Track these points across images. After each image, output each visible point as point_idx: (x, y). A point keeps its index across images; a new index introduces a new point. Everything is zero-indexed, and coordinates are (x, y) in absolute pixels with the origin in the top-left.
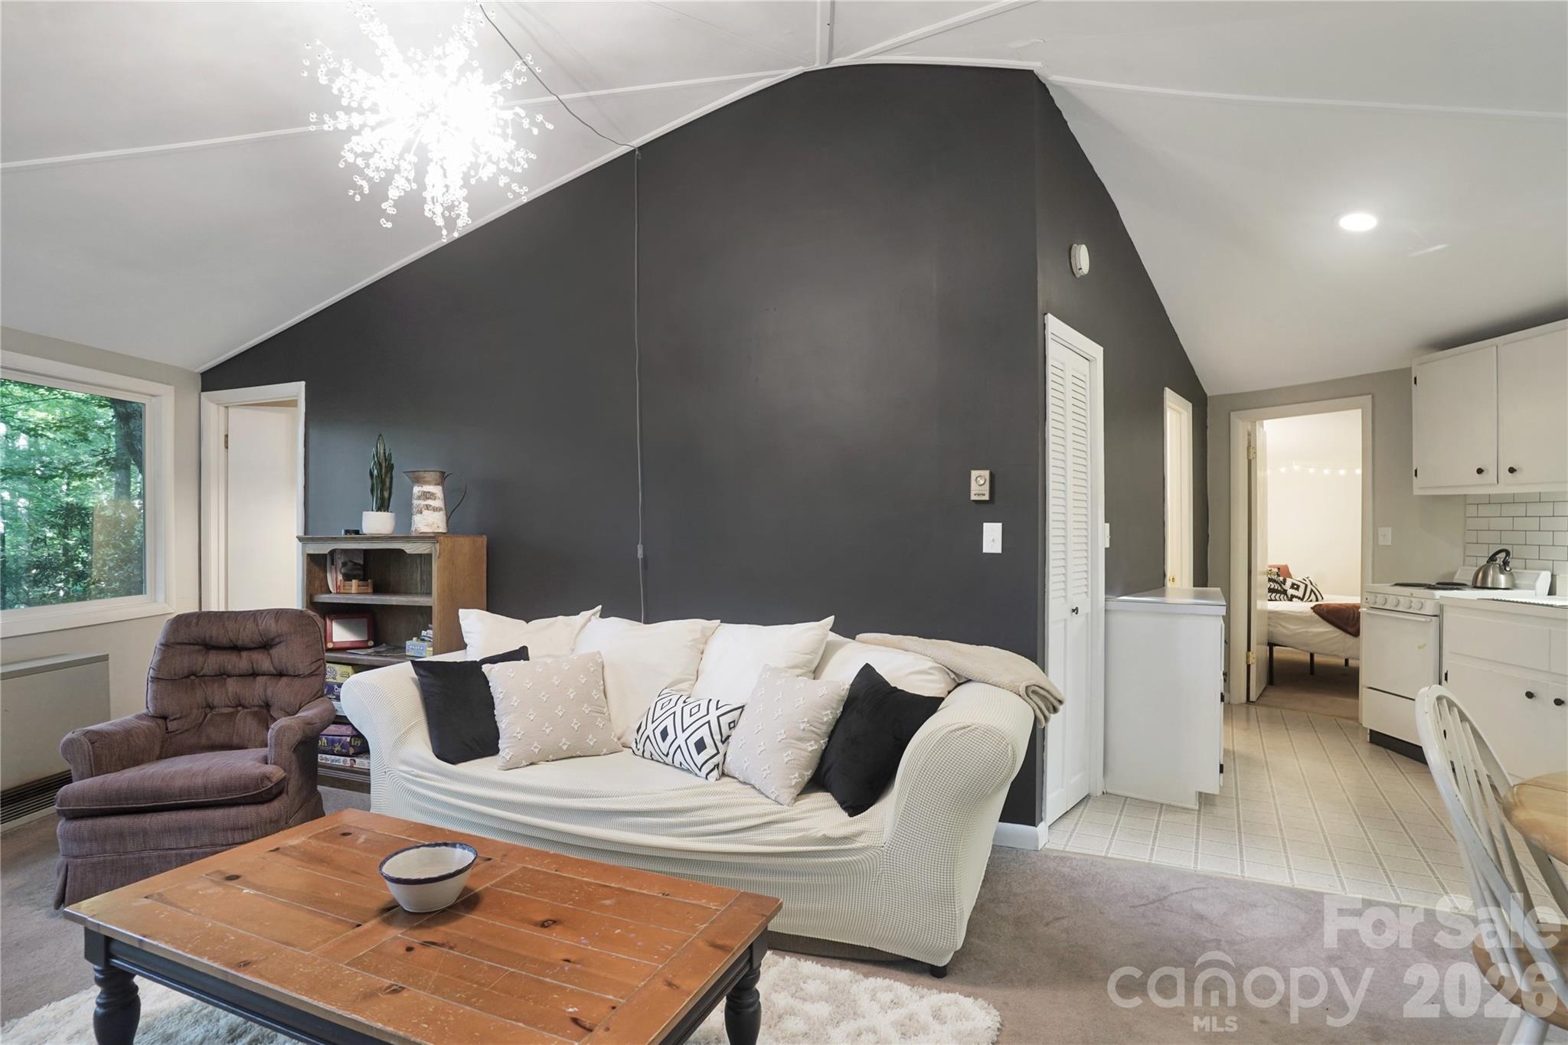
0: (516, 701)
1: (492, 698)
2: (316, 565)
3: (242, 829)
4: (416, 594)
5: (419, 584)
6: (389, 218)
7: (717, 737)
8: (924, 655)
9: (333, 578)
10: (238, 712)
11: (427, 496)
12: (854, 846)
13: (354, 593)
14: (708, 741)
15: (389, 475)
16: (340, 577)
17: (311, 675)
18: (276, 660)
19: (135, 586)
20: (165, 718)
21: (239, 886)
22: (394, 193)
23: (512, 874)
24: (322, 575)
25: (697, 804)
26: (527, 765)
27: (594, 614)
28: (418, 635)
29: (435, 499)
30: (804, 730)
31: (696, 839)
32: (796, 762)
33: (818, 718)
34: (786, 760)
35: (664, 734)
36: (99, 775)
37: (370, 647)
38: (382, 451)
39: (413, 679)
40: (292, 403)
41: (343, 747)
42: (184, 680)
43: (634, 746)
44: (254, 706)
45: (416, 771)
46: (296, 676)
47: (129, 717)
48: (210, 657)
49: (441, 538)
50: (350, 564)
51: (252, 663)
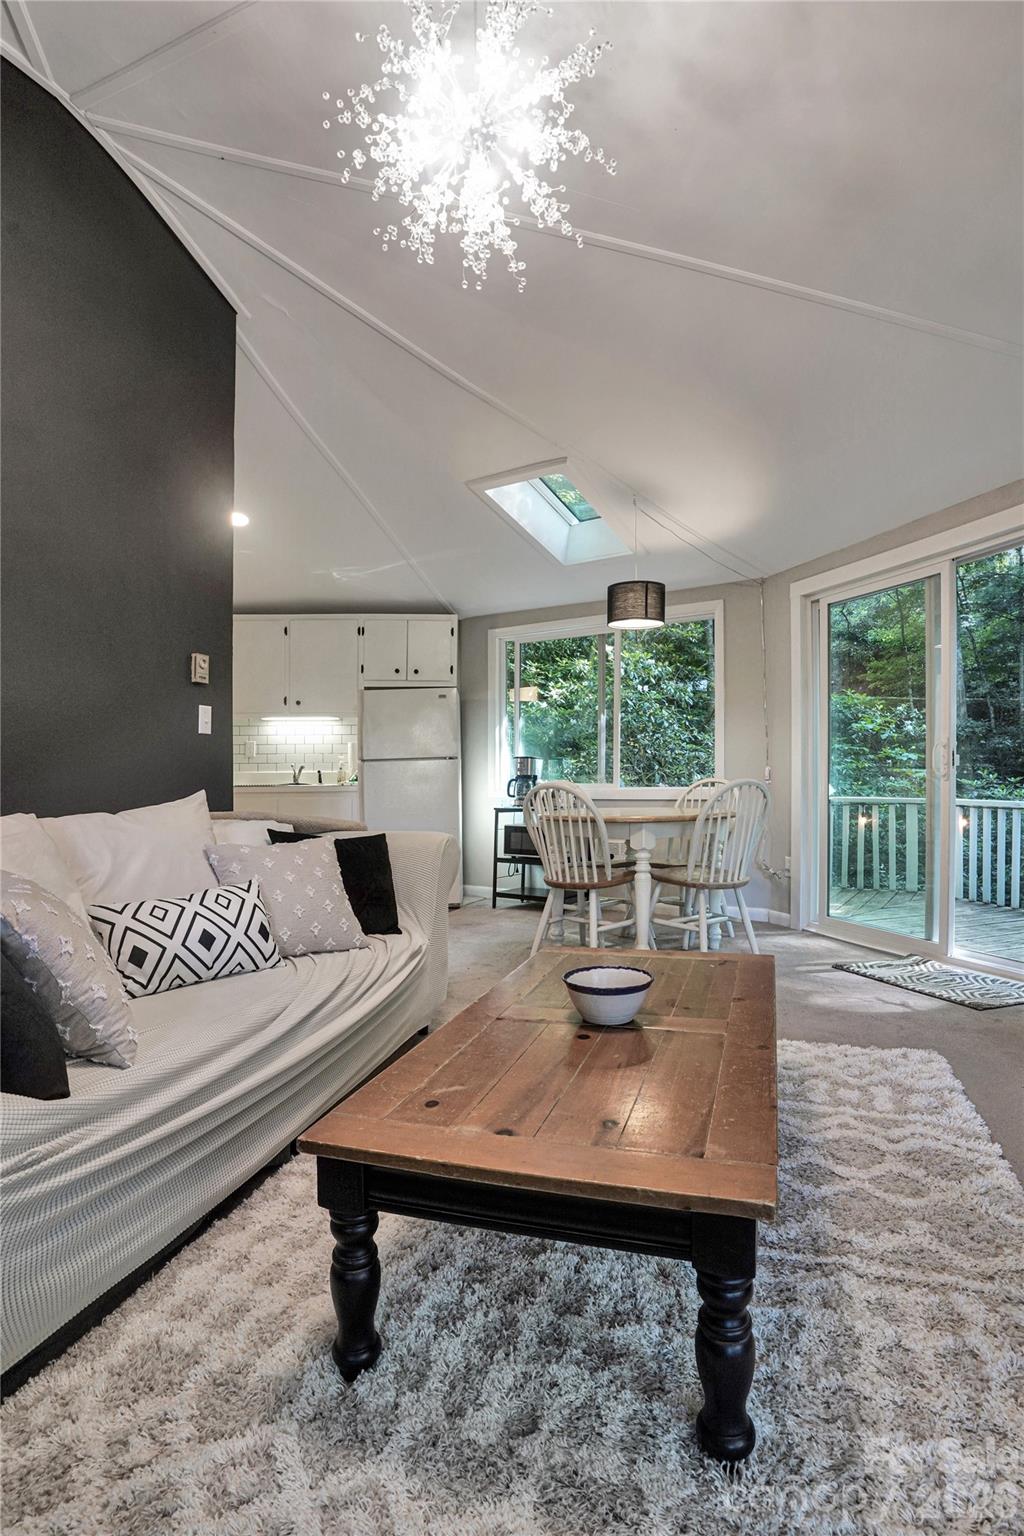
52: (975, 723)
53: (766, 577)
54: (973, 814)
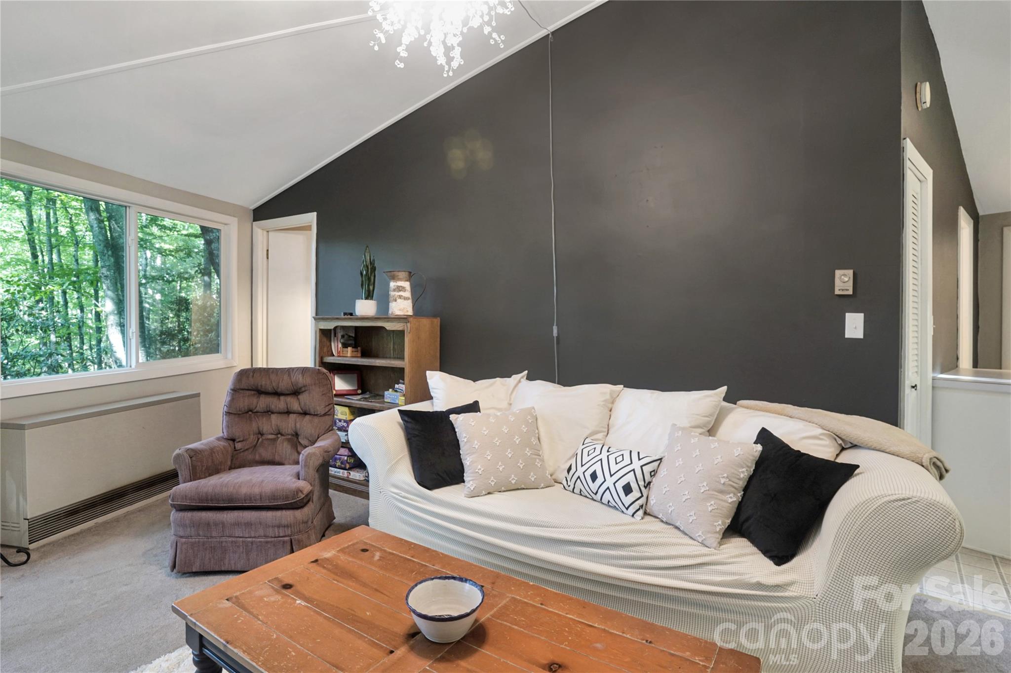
0: (477, 444)
1: (458, 441)
2: (325, 336)
3: (284, 526)
4: (390, 358)
5: (392, 352)
6: (402, 60)
7: (641, 483)
8: (810, 422)
9: (336, 346)
10: (278, 438)
11: (400, 289)
12: (786, 594)
13: (349, 356)
14: (634, 485)
15: (373, 274)
16: (340, 345)
17: (325, 415)
18: (302, 404)
19: (213, 347)
20: (233, 440)
21: (293, 596)
22: (406, 40)
23: (505, 605)
24: (328, 344)
25: (635, 541)
26: (486, 495)
27: (522, 377)
28: (393, 388)
29: (405, 291)
30: (724, 484)
31: (634, 570)
32: (718, 511)
33: (736, 474)
34: (710, 509)
35: (594, 477)
36: (195, 480)
37: (359, 394)
38: (368, 258)
39: (399, 423)
40: (308, 228)
41: (342, 463)
42: (245, 415)
43: (564, 482)
44: (288, 435)
45: (403, 494)
46: (314, 415)
47: (212, 439)
48: (261, 398)
49: (411, 319)
50: (346, 336)
51: (287, 405)
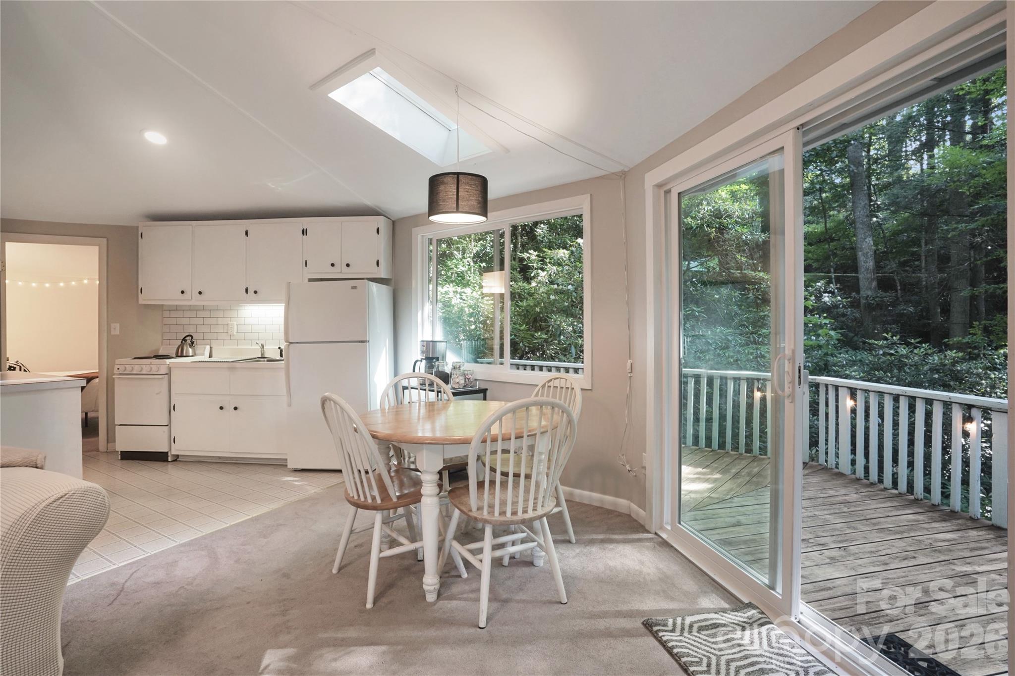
52: (884, 294)
53: (626, 169)
54: (860, 396)
